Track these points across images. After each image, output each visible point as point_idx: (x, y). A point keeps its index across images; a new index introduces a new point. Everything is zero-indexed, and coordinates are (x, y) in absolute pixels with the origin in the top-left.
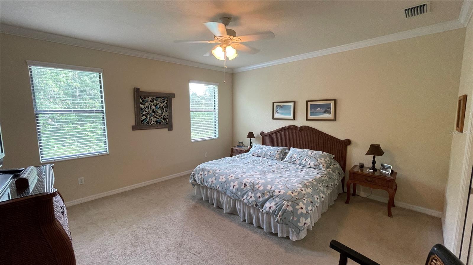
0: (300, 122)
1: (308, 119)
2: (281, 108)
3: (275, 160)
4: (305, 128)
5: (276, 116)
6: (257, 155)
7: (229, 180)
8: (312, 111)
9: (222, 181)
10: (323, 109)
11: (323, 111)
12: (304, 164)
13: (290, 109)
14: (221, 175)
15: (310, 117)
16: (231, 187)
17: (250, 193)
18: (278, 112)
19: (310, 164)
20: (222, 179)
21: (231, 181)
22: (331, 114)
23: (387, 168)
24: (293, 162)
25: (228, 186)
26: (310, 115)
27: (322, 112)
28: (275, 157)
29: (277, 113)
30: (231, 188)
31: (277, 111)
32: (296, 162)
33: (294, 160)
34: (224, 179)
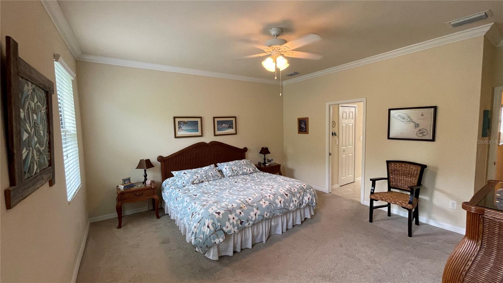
0: (208, 138)
1: (216, 134)
2: (186, 124)
3: (220, 179)
4: (214, 144)
5: (179, 133)
6: (198, 182)
7: (272, 200)
8: (219, 127)
9: (266, 206)
10: (227, 125)
11: (228, 126)
12: (246, 173)
13: (197, 126)
14: (259, 201)
15: (218, 132)
16: (277, 204)
17: (293, 199)
18: (182, 128)
19: (250, 170)
20: (264, 204)
21: (274, 200)
22: (233, 129)
23: (271, 161)
24: (236, 174)
25: (275, 206)
26: (218, 131)
27: (226, 128)
28: (218, 177)
29: (180, 130)
30: (279, 205)
31: (180, 128)
32: (239, 173)
33: (237, 172)
34: (267, 203)
